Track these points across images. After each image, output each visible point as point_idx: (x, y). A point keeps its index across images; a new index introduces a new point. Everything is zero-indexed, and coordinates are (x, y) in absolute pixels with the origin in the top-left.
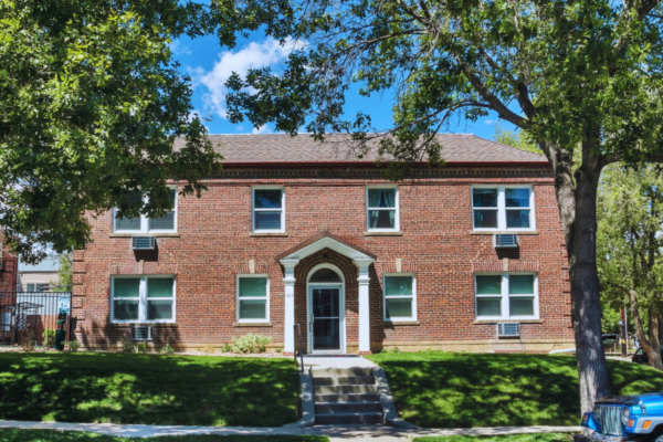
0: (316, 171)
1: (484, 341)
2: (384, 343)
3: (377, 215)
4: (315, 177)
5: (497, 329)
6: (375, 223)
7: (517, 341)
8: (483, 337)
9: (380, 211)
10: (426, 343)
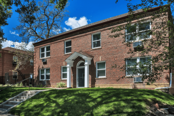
0: (78, 33)
1: (129, 84)
2: (95, 85)
3: (96, 43)
4: (78, 35)
5: (134, 80)
6: (96, 46)
7: (142, 84)
8: (128, 83)
9: (97, 41)
10: (108, 85)
